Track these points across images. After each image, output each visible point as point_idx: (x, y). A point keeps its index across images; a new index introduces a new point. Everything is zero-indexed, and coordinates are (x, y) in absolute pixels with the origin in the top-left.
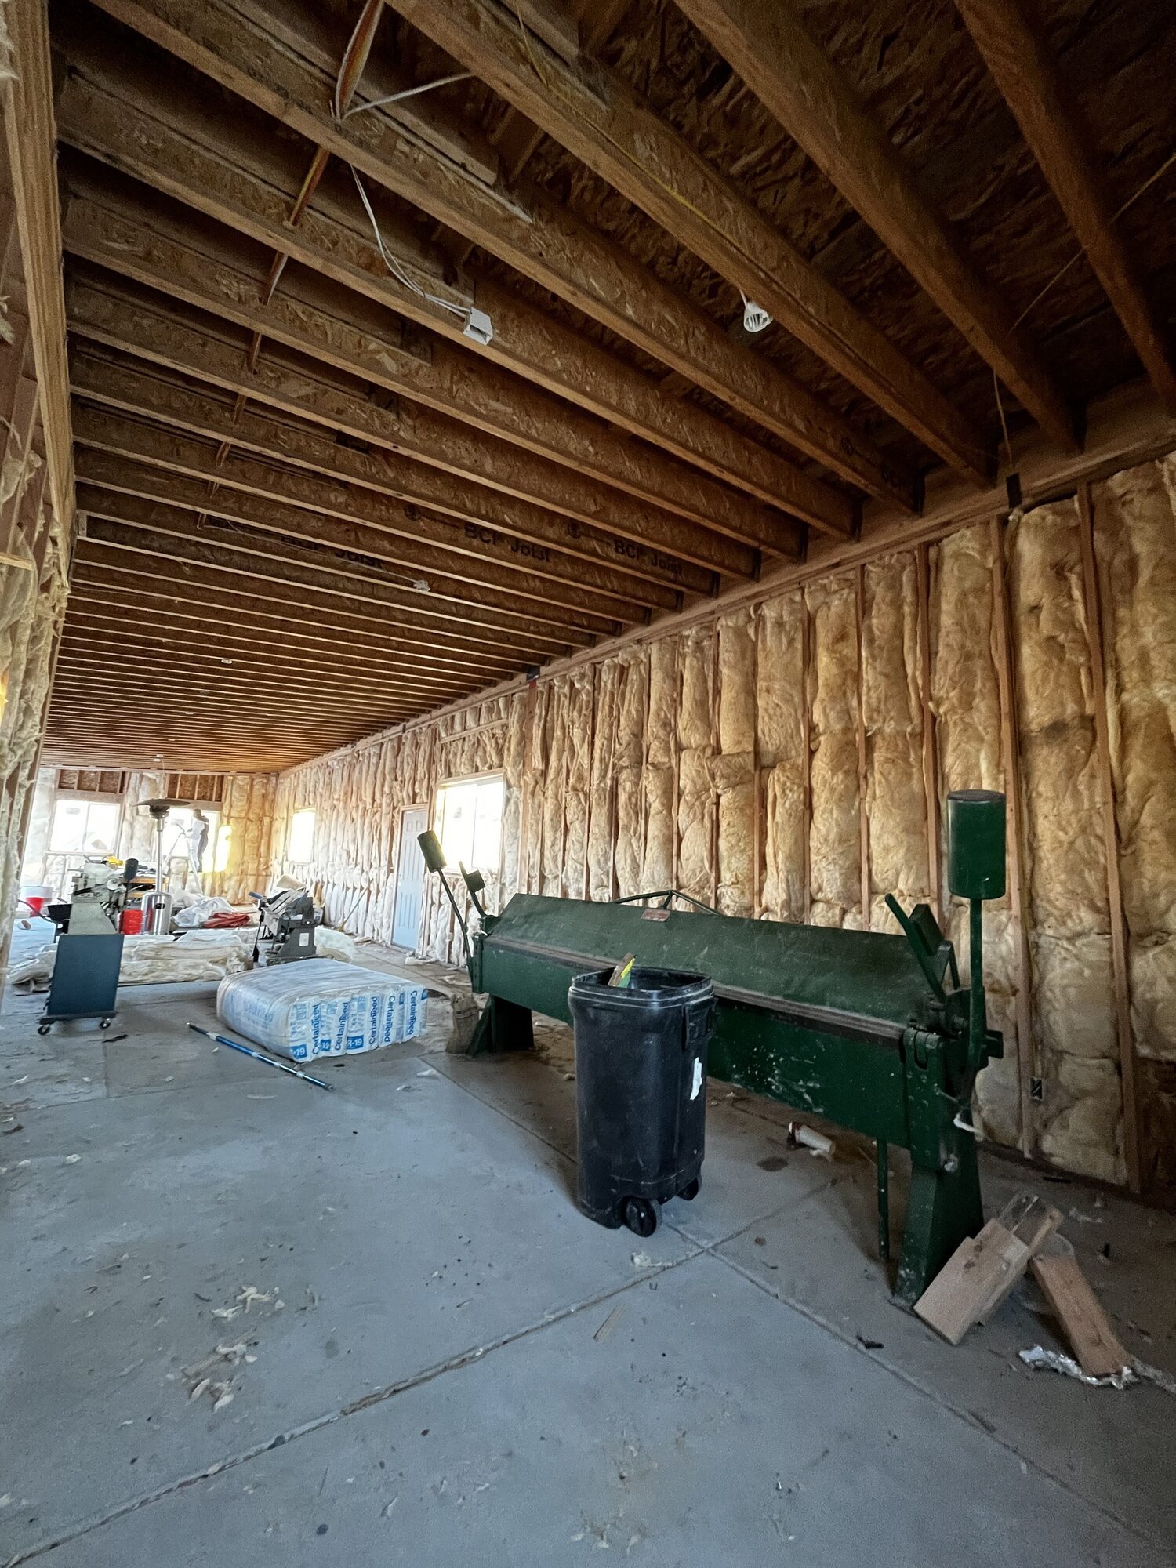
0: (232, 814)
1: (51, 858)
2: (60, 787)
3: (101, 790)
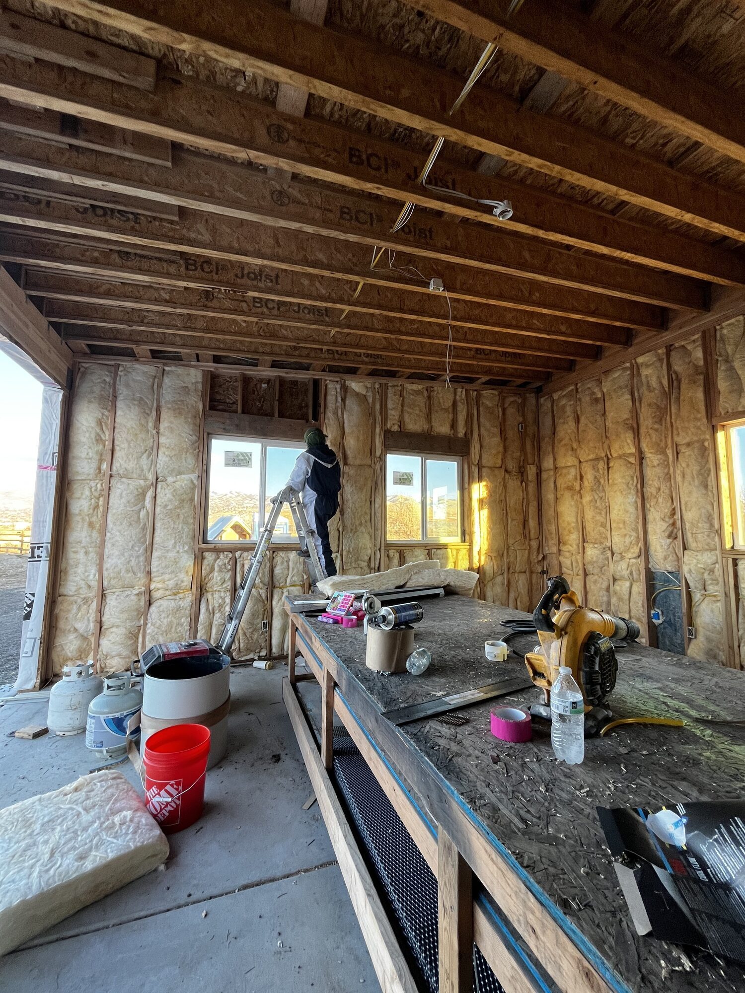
0: (484, 462)
1: (209, 557)
2: (212, 408)
3: (281, 415)
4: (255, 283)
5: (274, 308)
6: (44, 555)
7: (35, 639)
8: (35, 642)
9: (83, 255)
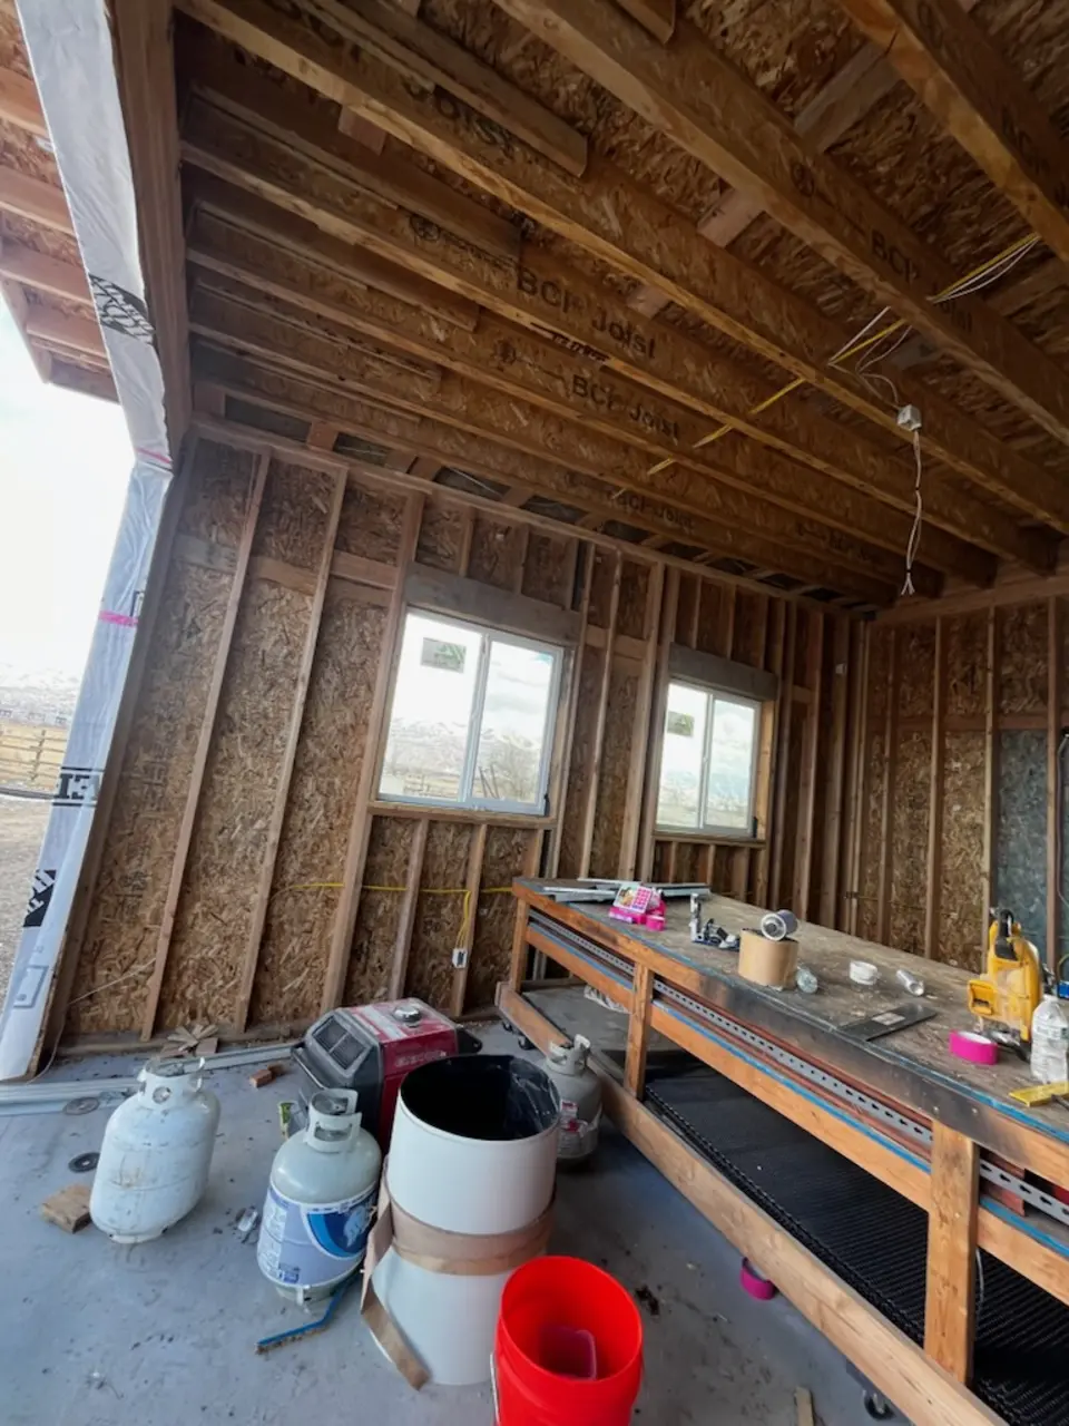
4: (620, 344)
5: (602, 402)
6: (90, 794)
7: (46, 968)
8: (44, 975)
9: (348, 202)
